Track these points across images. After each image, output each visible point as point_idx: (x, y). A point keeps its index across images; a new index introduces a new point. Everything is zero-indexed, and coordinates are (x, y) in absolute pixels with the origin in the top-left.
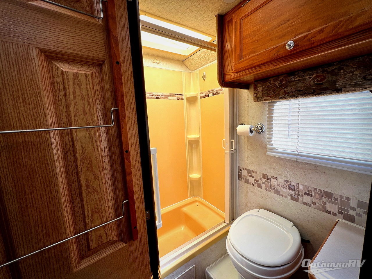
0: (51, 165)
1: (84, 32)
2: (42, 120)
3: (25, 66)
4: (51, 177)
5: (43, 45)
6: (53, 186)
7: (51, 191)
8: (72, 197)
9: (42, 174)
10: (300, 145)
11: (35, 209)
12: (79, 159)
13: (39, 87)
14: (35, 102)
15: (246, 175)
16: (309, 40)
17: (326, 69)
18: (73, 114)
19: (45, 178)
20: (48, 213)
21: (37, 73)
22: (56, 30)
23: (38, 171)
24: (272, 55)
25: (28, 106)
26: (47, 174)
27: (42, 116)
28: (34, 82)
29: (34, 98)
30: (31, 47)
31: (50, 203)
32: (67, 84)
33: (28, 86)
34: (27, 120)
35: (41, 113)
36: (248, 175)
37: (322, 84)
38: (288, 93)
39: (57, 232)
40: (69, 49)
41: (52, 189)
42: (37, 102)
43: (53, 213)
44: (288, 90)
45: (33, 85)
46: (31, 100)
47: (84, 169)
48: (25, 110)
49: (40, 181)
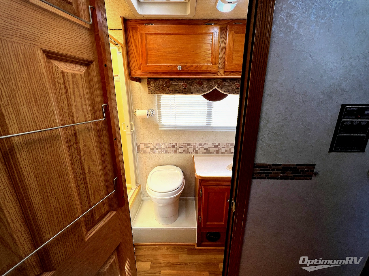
0: (63, 158)
1: (76, 35)
2: (52, 118)
3: (33, 67)
4: (63, 168)
5: (46, 46)
6: (66, 176)
7: (64, 180)
8: (77, 183)
9: (56, 167)
10: (177, 121)
11: (54, 197)
12: (81, 149)
13: (46, 87)
14: (45, 102)
15: (144, 148)
16: (187, 68)
17: (187, 81)
18: (74, 111)
19: (59, 170)
20: (64, 199)
21: (44, 74)
22: (56, 32)
23: (53, 164)
24: (169, 69)
25: (40, 107)
26: (60, 166)
27: (52, 115)
28: (42, 83)
29: (44, 98)
30: (36, 48)
31: (65, 190)
32: (68, 84)
33: (38, 87)
34: (40, 120)
35: (50, 112)
36: (145, 147)
37: (186, 89)
38: (170, 91)
39: (72, 213)
40: (67, 50)
41: (65, 178)
42: (47, 102)
43: (67, 198)
44: (170, 89)
45: (42, 86)
46: (41, 101)
47: (86, 157)
48: (37, 110)
49: (56, 173)
